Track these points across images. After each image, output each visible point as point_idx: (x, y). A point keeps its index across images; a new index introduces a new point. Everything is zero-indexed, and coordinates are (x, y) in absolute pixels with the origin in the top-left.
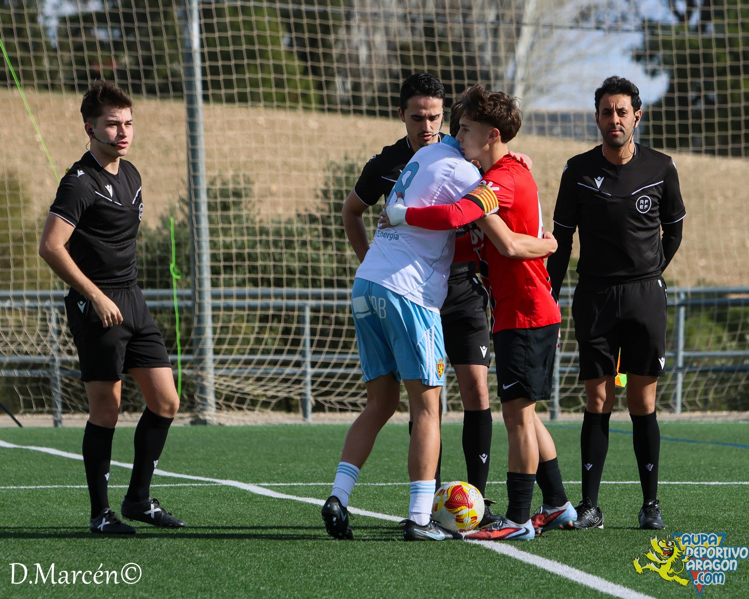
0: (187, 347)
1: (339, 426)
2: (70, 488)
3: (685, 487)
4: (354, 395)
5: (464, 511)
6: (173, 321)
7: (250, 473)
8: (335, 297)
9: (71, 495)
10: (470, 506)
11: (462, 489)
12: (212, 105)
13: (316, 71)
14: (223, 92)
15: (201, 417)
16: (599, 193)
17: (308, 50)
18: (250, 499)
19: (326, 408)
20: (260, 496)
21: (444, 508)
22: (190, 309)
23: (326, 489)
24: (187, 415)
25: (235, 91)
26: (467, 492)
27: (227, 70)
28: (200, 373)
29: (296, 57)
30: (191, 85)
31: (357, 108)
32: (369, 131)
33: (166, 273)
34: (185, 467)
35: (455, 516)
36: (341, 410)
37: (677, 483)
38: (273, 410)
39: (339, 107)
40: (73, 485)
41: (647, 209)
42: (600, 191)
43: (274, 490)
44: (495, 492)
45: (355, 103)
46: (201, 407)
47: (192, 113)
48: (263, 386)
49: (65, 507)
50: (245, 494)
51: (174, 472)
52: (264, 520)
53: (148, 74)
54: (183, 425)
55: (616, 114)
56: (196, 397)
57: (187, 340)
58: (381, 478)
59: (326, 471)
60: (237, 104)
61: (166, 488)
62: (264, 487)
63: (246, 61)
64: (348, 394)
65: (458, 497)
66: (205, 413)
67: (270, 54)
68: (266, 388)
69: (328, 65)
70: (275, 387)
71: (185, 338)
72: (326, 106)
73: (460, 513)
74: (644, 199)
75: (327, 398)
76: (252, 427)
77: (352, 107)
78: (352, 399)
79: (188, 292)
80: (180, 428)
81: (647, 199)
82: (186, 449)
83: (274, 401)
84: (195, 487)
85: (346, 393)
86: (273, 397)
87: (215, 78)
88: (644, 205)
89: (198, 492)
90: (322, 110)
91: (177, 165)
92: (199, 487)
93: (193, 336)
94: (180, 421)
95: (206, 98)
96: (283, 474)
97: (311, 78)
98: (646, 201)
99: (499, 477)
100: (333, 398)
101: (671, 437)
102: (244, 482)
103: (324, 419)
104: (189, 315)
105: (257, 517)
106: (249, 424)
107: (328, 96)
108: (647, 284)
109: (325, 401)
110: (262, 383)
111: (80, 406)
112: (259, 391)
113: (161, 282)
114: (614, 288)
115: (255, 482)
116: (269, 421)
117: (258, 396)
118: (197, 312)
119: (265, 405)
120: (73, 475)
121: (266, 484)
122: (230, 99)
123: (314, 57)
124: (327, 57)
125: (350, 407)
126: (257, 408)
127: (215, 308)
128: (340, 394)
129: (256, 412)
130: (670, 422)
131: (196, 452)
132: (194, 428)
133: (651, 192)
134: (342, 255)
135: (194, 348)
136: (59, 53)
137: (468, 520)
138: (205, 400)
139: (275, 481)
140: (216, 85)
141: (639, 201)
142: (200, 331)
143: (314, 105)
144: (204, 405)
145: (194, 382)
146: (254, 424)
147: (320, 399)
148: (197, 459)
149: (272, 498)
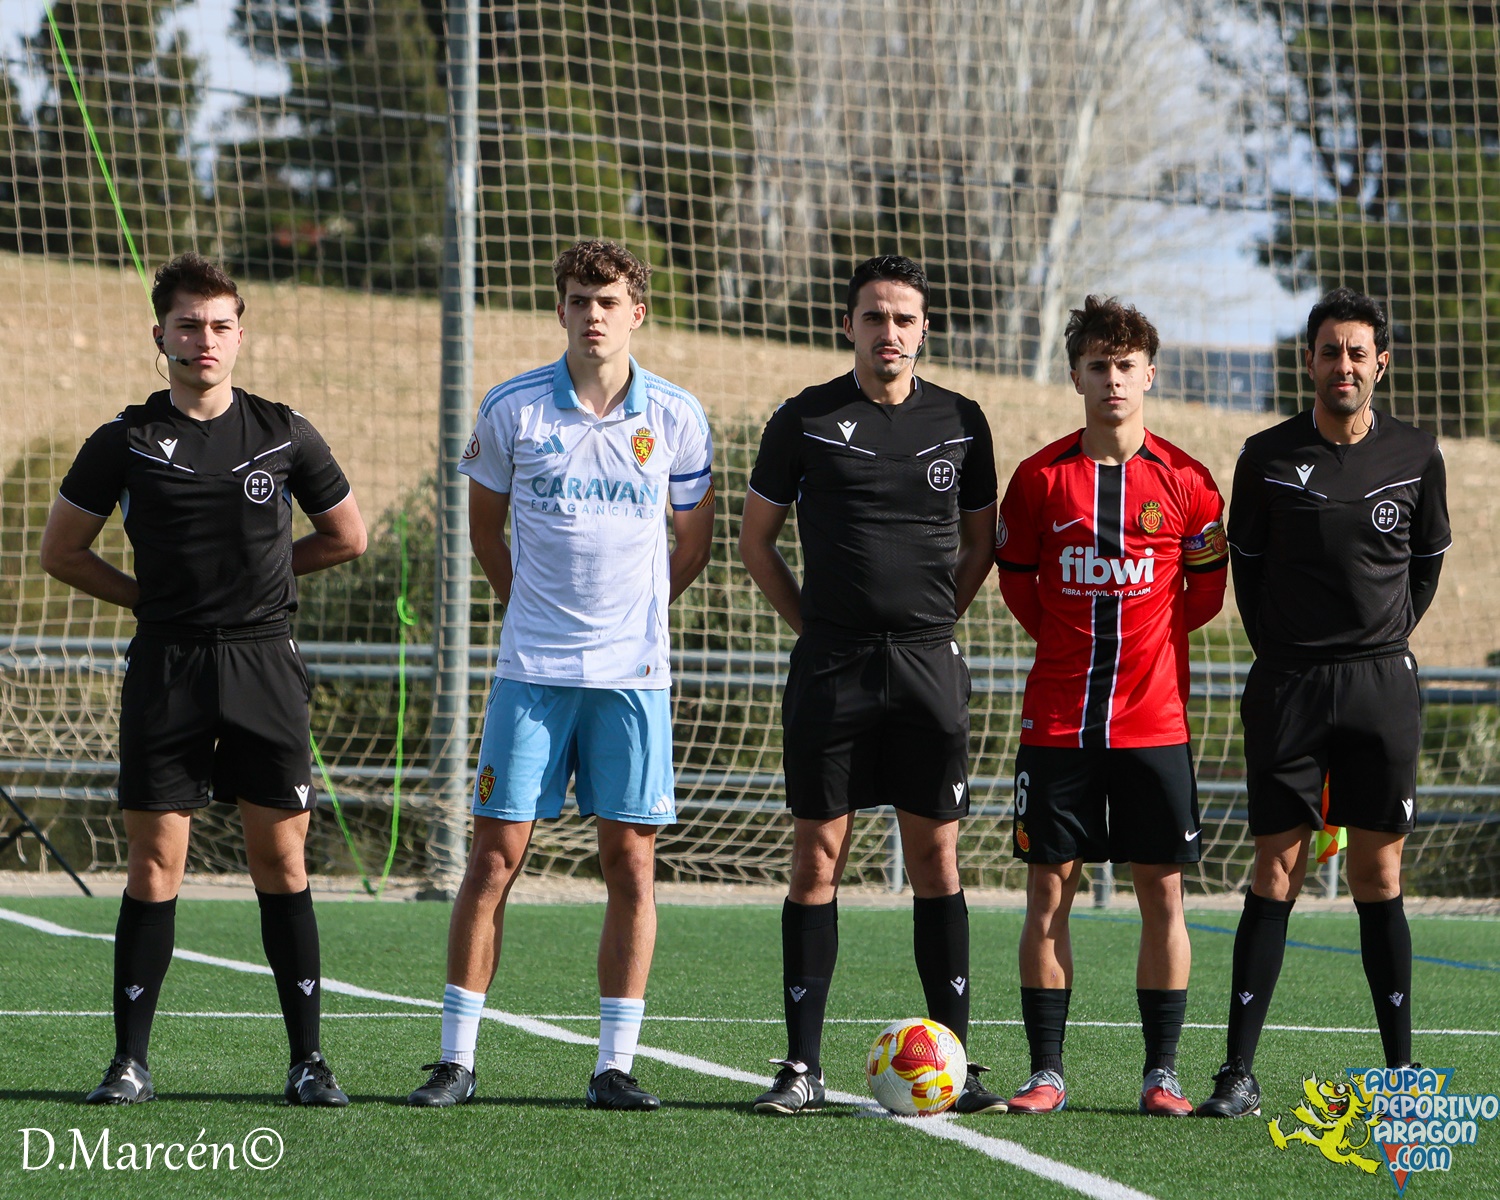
0: (417, 756)
1: (698, 909)
2: (176, 1018)
3: (1343, 1037)
4: (730, 850)
5: (928, 1076)
6: (394, 705)
7: (524, 995)
8: (705, 666)
9: (177, 1030)
10: (939, 1067)
11: (925, 1034)
12: (488, 312)
13: (682, 259)
14: (509, 289)
15: (437, 886)
16: (1305, 492)
17: (669, 220)
18: (522, 1045)
19: (676, 875)
20: (542, 1039)
21: (890, 1069)
22: (428, 682)
23: (669, 1029)
24: (411, 881)
25: (533, 288)
26: (935, 1039)
27: (520, 251)
28: (439, 803)
29: (646, 230)
30: (455, 277)
31: (754, 326)
32: (777, 369)
33: (388, 614)
34: (401, 980)
35: (911, 1085)
36: (704, 879)
37: (1328, 1030)
38: (574, 875)
39: (720, 323)
40: (181, 1010)
41: (1391, 524)
42: (1306, 490)
43: (568, 1028)
44: (989, 1039)
45: (748, 318)
46: (438, 866)
47: (451, 327)
48: (557, 830)
49: (163, 1054)
50: (511, 1036)
51: (379, 990)
52: (546, 1086)
53: (378, 252)
54: (401, 900)
55: (1346, 356)
56: (429, 849)
57: (419, 741)
58: (774, 1009)
59: (670, 994)
60: (535, 312)
61: (361, 1020)
62: (550, 1022)
63: (554, 237)
64: (743, 851)
65: (918, 1049)
66: (446, 877)
67: (600, 227)
68: (564, 834)
69: (703, 248)
70: (583, 832)
71: (416, 736)
72: (697, 321)
73: (919, 1080)
74: (1387, 506)
75: (680, 857)
76: (532, 906)
77: (742, 325)
78: (726, 859)
79: (426, 649)
80: (397, 904)
81: (1393, 507)
82: (404, 947)
83: (578, 859)
84: (416, 1019)
85: (715, 846)
86: (577, 852)
87: (496, 264)
88: (1386, 516)
89: (422, 1029)
90: (691, 328)
91: (419, 415)
92: (425, 1021)
93: (429, 735)
94: (396, 892)
95: (479, 299)
96: (587, 997)
97: (672, 270)
98: (1390, 511)
99: (995, 1011)
100: (689, 857)
101: (1317, 943)
102: (512, 1011)
103: (671, 895)
104: (426, 695)
105: (534, 1080)
106: (528, 901)
107: (701, 303)
108: (1386, 664)
109: (676, 862)
110: (558, 825)
111: (207, 861)
112: (551, 840)
113: (375, 631)
114: (1326, 669)
115: (532, 1013)
116: (567, 898)
117: (549, 848)
118: (439, 691)
119: (562, 865)
120: (184, 991)
121: (555, 1017)
122: (522, 304)
123: (679, 233)
124: (703, 234)
125: (722, 874)
126: (546, 872)
127: (475, 682)
128: (703, 849)
129: (543, 879)
130: (1317, 913)
131: (423, 952)
132: (423, 904)
133: (1399, 495)
134: (718, 591)
135: (431, 756)
136: (218, 208)
137: (934, 1092)
138: (447, 853)
139: (570, 1010)
140: (497, 276)
141: (1378, 510)
142: (445, 726)
143: (674, 319)
144: (442, 863)
145: (428, 819)
146: (536, 902)
147: (665, 858)
148: (425, 967)
149: (563, 1043)
